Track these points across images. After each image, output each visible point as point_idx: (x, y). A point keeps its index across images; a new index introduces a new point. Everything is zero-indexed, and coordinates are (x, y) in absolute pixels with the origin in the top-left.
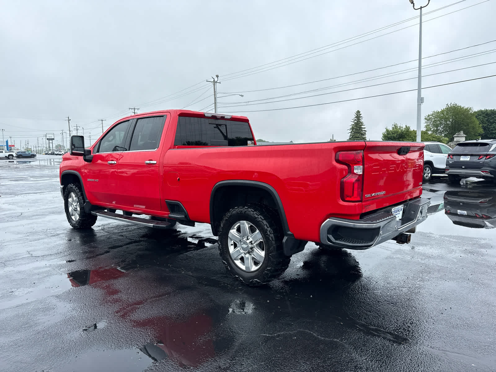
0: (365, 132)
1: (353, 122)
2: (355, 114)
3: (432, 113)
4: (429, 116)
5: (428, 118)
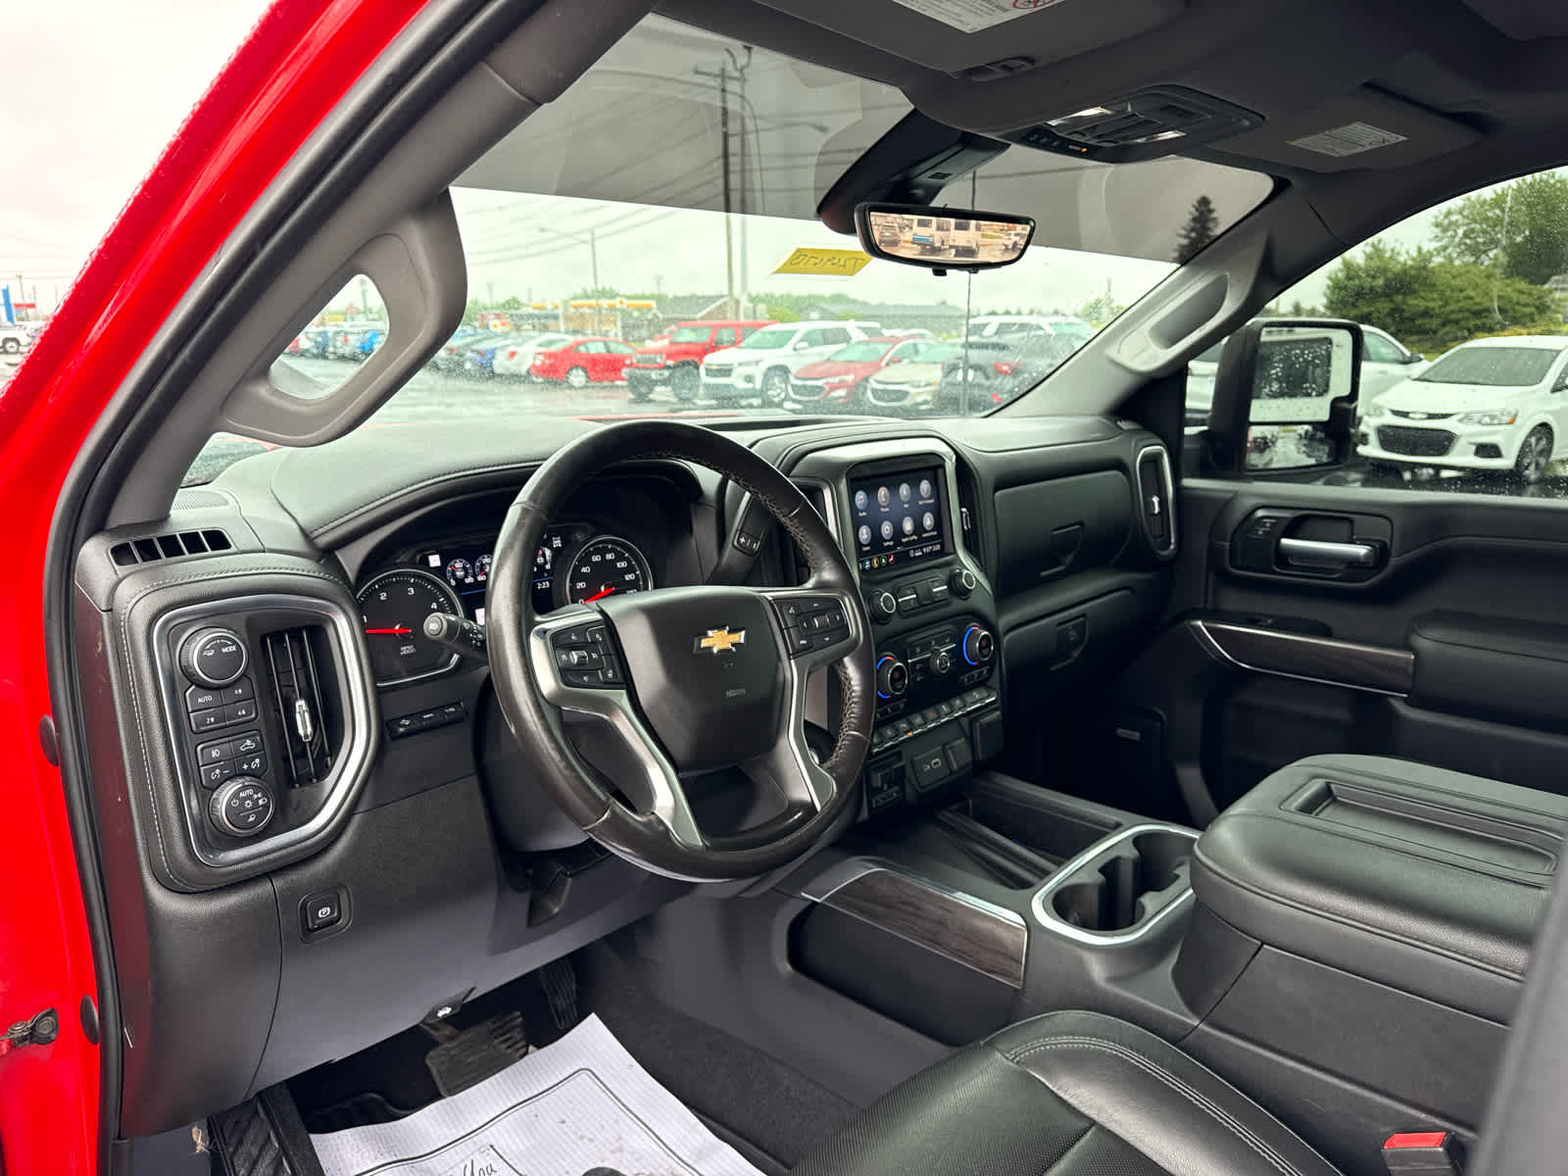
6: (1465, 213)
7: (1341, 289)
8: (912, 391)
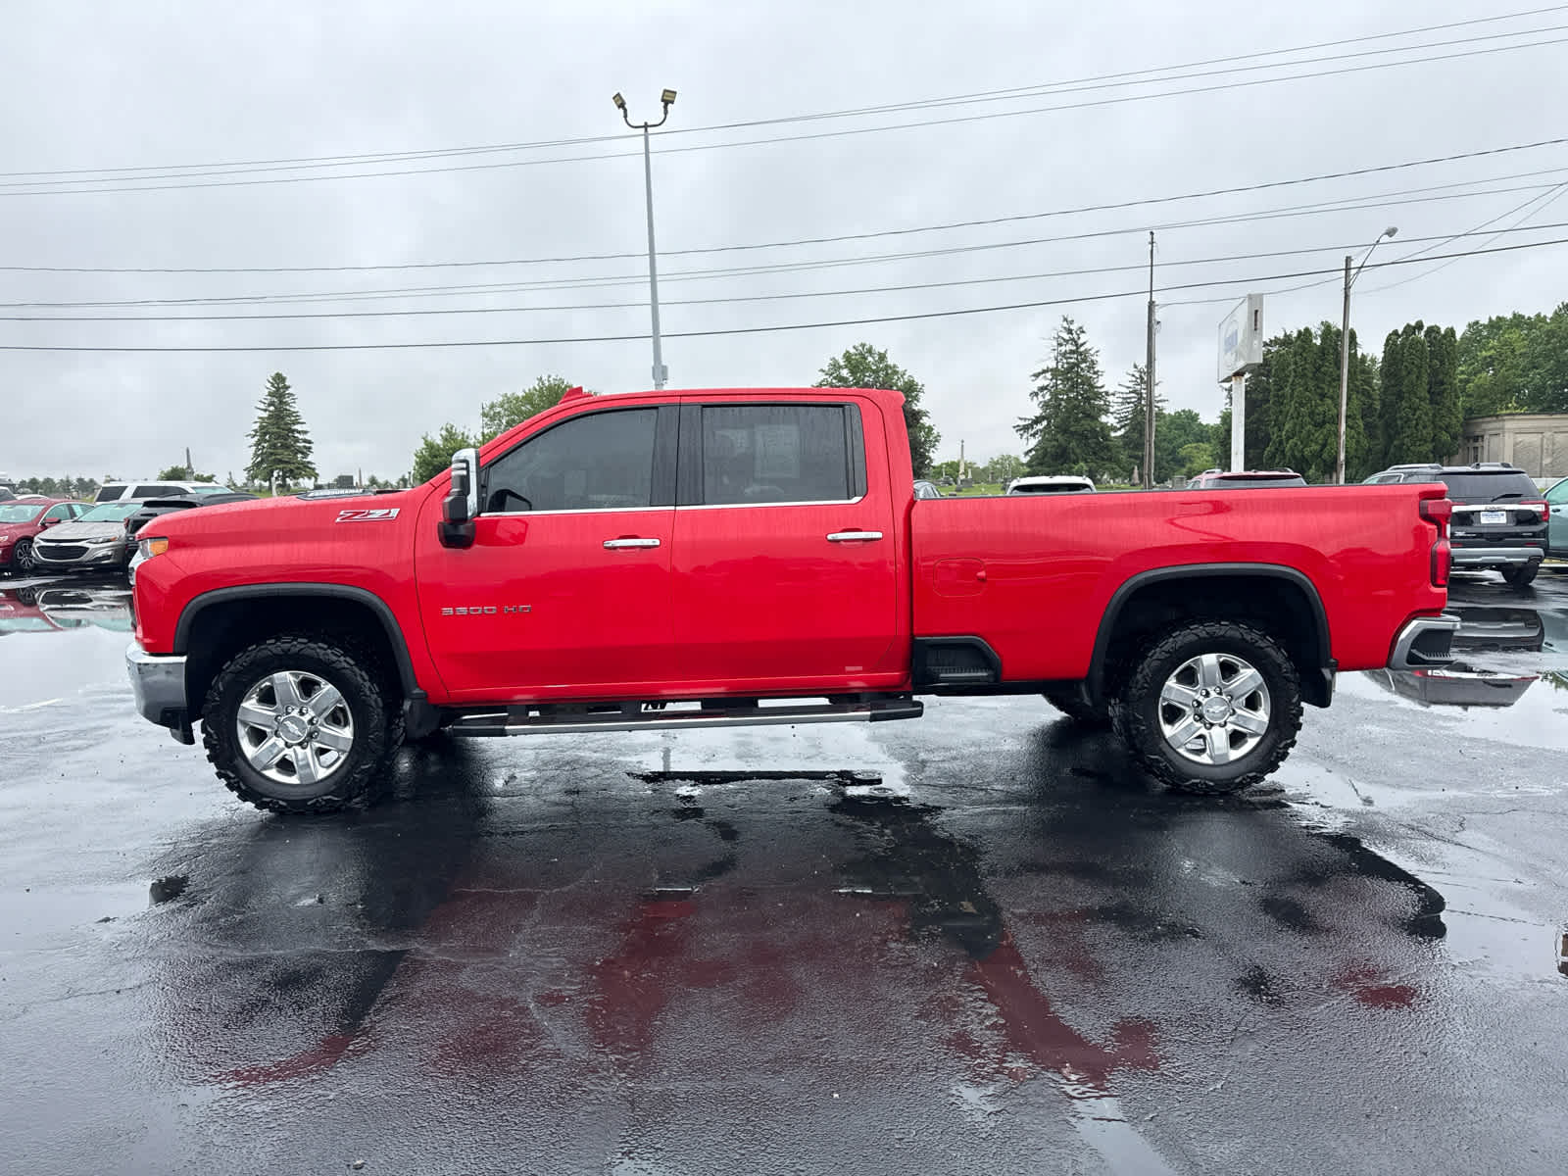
0: (308, 445)
1: (265, 410)
2: (269, 385)
3: (501, 399)
4: (492, 406)
5: (492, 413)
6: (506, 406)
7: (428, 465)
8: (91, 546)
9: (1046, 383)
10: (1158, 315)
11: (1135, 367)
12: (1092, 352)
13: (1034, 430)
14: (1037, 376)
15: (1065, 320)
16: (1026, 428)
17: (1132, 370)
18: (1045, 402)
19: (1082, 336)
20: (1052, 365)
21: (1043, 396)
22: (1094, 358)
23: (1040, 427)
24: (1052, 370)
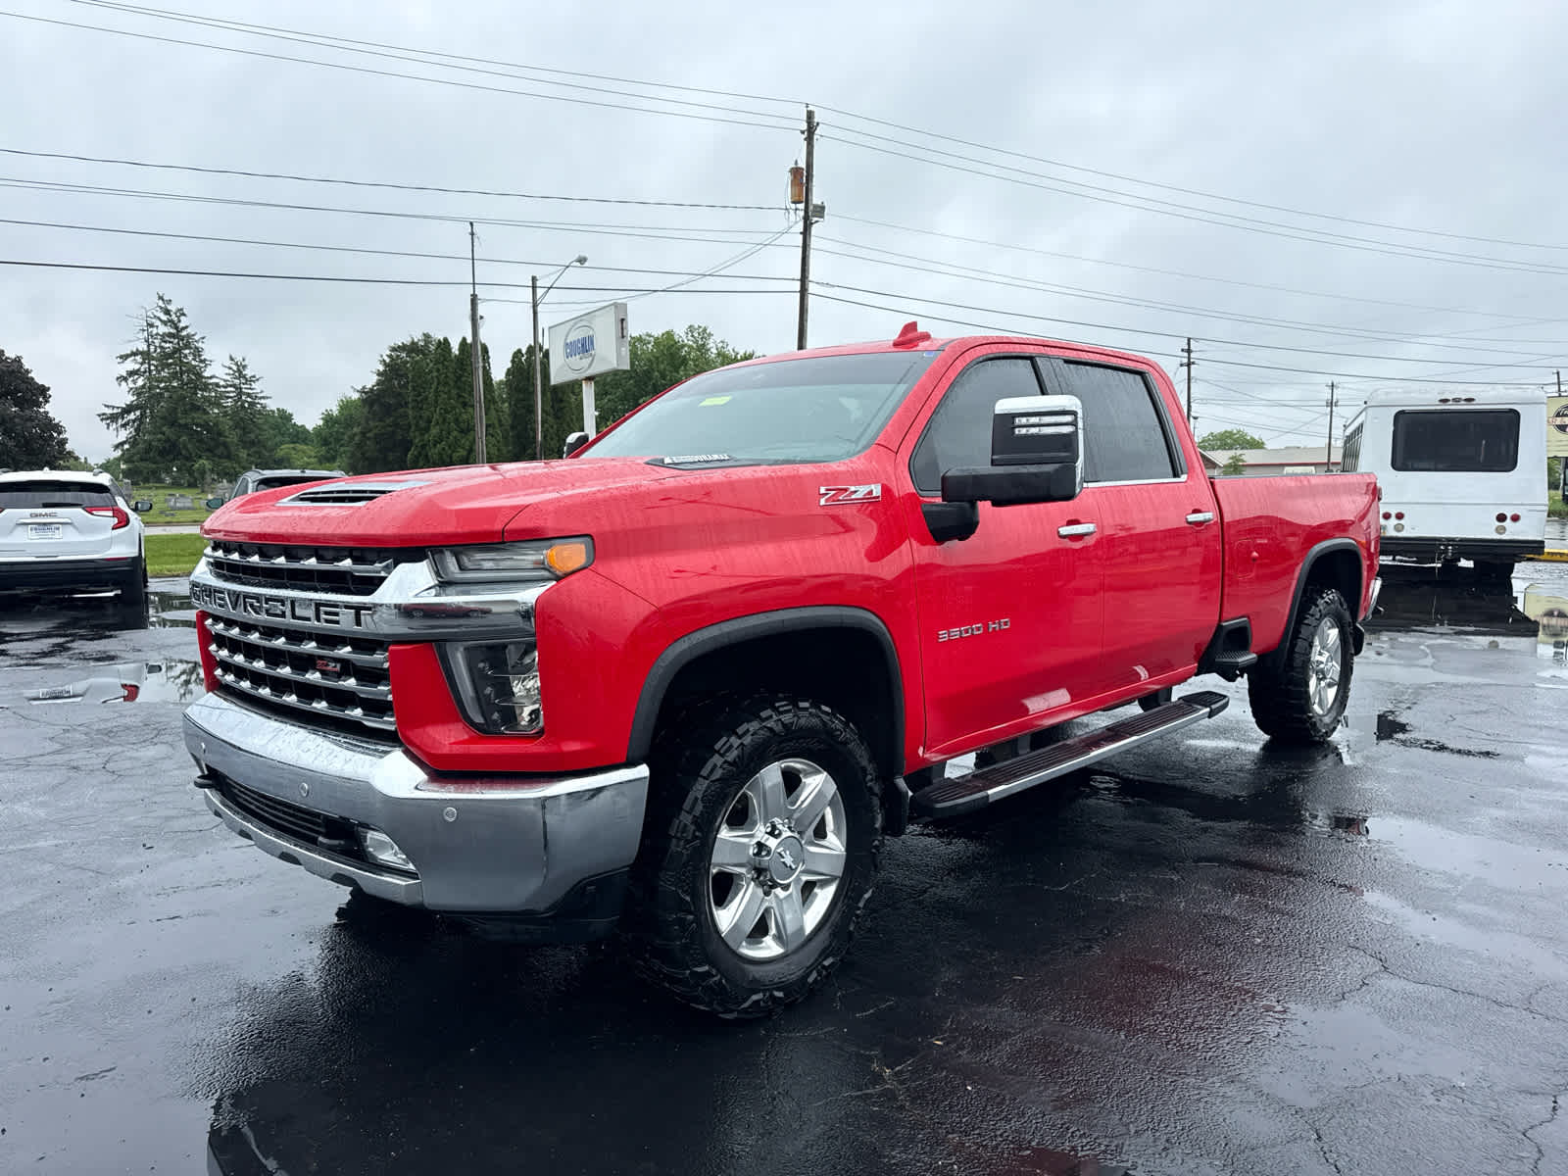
9: (137, 367)
10: (481, 311)
11: (232, 359)
12: (196, 338)
13: (126, 420)
14: (124, 358)
15: (161, 298)
16: (113, 418)
17: (228, 363)
18: (136, 388)
19: (182, 318)
20: (143, 347)
21: (134, 382)
22: (200, 345)
23: (132, 416)
24: (142, 353)
